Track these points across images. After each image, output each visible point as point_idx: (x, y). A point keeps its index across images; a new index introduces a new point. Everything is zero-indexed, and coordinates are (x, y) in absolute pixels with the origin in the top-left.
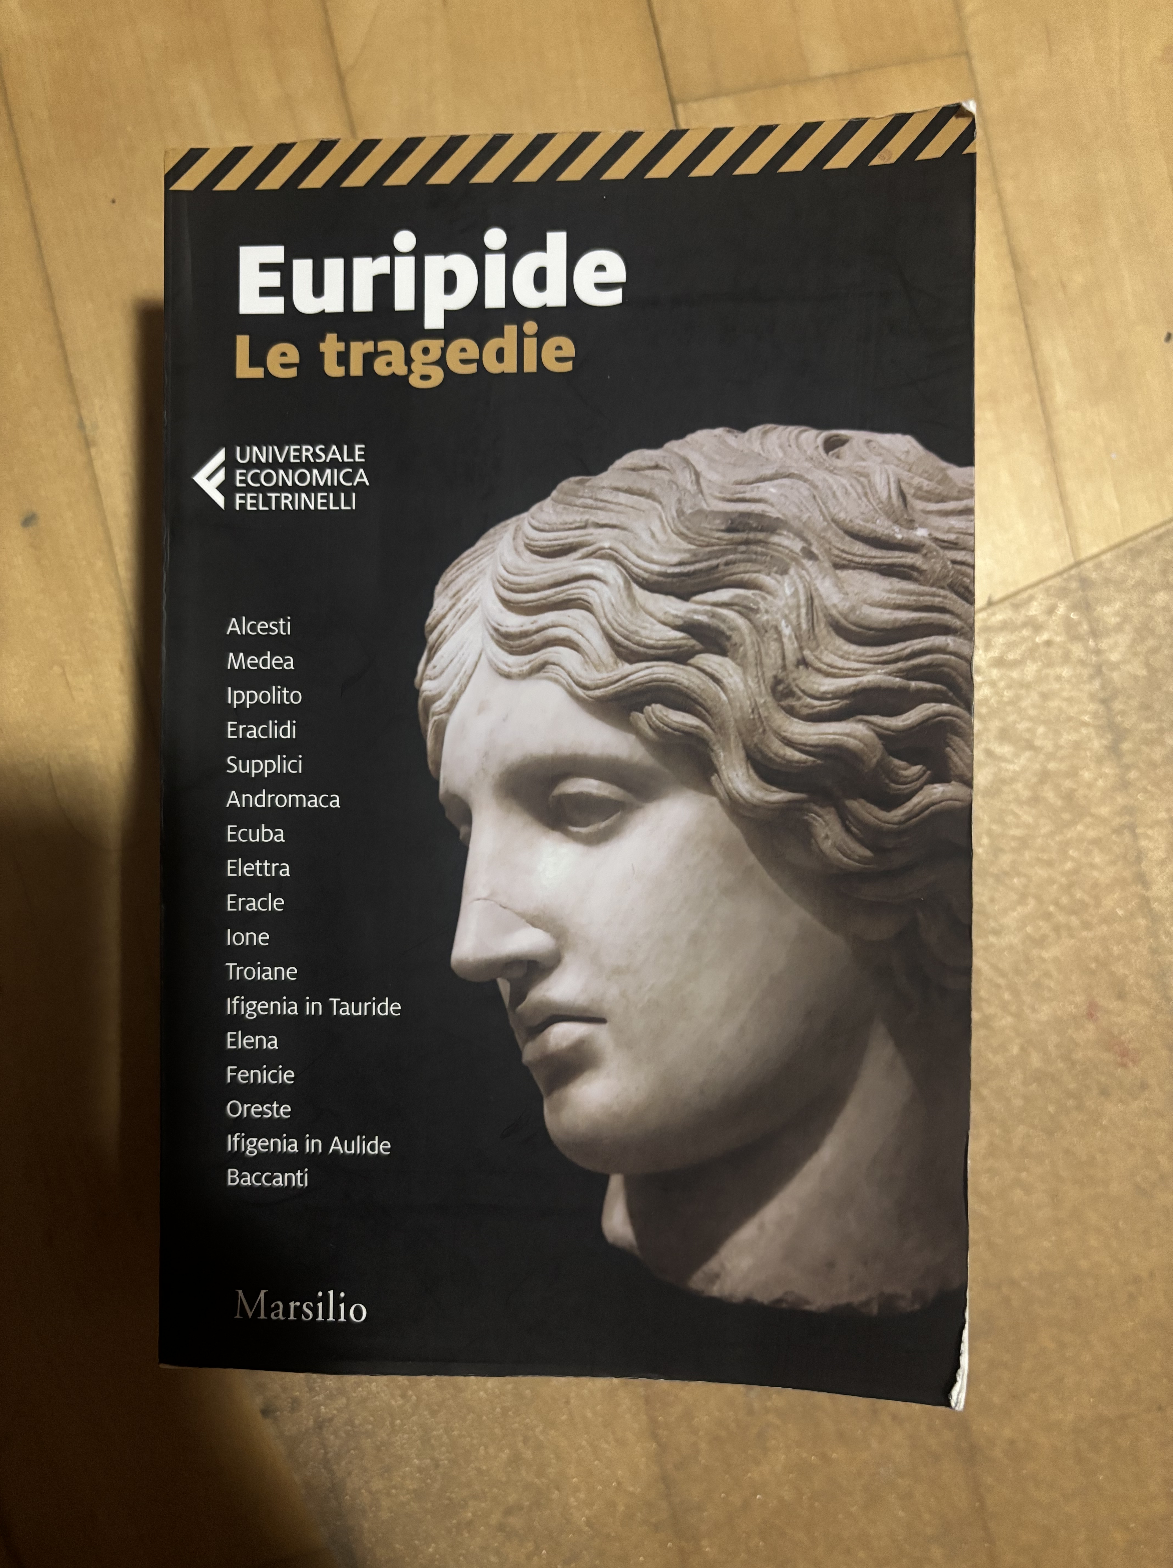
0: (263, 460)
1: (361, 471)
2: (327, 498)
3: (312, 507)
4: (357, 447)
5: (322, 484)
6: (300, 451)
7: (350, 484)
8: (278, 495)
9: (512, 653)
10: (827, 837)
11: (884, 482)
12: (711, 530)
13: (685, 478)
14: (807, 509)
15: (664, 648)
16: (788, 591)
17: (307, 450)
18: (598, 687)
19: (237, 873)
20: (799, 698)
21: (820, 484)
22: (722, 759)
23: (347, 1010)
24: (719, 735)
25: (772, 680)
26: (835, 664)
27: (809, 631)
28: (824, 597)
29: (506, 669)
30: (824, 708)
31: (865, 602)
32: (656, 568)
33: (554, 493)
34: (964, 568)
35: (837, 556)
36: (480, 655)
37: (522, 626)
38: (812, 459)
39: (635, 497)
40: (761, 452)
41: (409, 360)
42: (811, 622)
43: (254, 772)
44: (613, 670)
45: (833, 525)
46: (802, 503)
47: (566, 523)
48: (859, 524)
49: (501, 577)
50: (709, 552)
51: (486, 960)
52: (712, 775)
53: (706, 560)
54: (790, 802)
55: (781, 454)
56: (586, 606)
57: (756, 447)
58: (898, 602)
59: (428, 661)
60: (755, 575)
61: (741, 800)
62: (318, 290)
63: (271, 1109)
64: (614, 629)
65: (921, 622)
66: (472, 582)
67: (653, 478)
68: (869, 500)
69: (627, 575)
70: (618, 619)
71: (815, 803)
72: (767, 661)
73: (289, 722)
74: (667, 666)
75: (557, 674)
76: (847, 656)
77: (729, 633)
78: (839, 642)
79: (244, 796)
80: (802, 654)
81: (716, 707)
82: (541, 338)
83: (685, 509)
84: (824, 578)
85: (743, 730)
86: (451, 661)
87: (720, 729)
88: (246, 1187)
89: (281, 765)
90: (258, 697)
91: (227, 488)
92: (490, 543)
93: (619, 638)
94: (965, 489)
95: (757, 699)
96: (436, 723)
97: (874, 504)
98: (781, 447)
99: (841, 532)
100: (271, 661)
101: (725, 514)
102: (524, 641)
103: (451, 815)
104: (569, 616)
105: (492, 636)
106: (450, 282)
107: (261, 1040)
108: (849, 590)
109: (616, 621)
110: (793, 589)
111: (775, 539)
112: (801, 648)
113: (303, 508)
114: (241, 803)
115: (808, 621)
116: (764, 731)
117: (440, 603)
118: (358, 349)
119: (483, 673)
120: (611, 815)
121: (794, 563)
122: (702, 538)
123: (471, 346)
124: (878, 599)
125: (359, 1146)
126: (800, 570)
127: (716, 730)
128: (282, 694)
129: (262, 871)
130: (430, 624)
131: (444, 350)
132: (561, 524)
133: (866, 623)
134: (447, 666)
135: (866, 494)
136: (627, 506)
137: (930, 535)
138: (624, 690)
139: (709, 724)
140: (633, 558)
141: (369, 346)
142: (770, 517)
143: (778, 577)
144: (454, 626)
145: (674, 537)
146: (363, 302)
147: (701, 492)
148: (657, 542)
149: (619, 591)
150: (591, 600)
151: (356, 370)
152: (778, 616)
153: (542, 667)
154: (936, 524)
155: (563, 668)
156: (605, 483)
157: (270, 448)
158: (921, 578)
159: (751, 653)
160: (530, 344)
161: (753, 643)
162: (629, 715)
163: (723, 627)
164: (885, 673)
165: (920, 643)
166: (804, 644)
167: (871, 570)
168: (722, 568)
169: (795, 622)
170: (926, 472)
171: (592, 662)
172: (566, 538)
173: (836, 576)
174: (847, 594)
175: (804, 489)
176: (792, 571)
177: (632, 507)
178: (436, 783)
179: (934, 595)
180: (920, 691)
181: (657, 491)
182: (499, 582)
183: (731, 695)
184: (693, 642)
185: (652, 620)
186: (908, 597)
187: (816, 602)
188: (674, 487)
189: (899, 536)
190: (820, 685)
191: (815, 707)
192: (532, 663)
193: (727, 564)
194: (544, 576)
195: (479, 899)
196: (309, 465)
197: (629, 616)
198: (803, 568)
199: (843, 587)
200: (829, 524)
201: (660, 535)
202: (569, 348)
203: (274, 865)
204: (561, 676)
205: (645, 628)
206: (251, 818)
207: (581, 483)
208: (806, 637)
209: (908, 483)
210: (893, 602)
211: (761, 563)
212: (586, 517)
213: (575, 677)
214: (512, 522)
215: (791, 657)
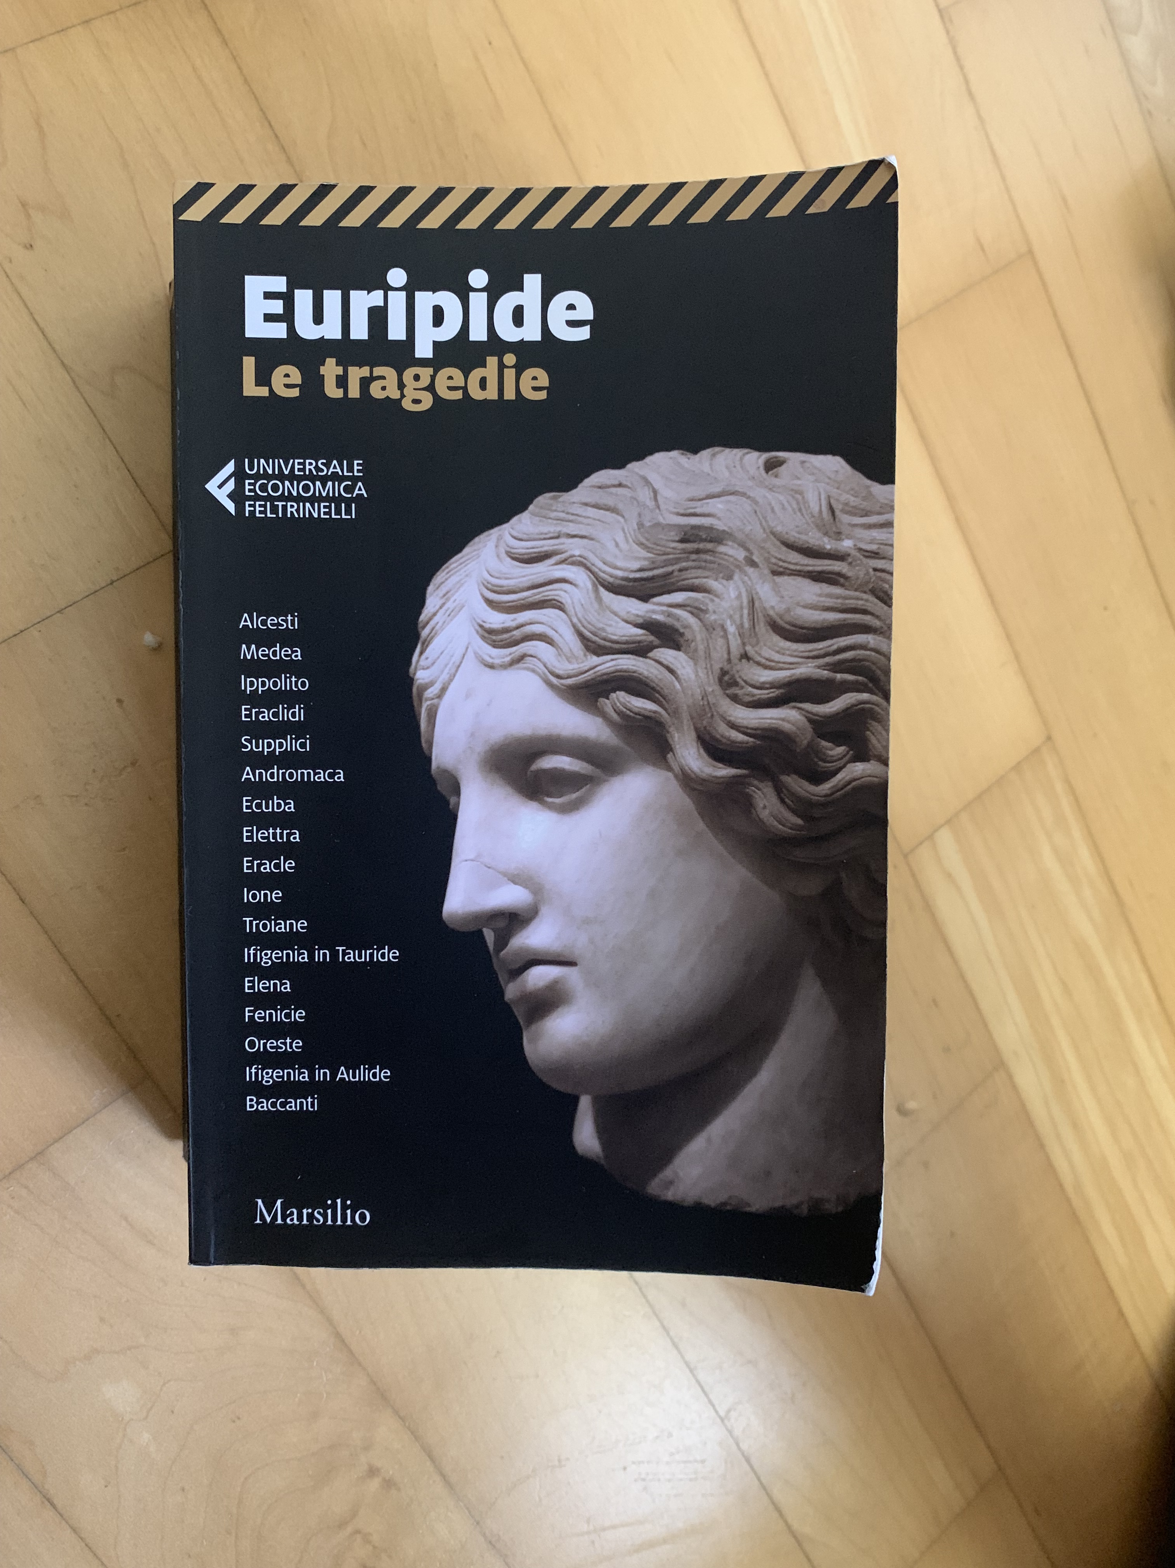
0: (270, 472)
1: (360, 484)
2: (330, 507)
3: (316, 515)
4: (356, 462)
5: (324, 494)
6: (304, 464)
7: (350, 496)
8: (284, 503)
9: (494, 647)
10: (765, 807)
11: (816, 498)
12: (667, 540)
13: (644, 495)
14: (750, 523)
15: (627, 643)
16: (733, 594)
17: (310, 464)
18: (569, 677)
19: (252, 839)
20: (742, 688)
21: (760, 500)
22: (676, 739)
23: (352, 956)
24: (674, 719)
25: (719, 671)
26: (773, 658)
27: (750, 629)
28: (763, 599)
29: (490, 661)
30: (763, 696)
31: (798, 604)
32: (620, 573)
33: (531, 507)
34: (883, 575)
35: (775, 564)
36: (467, 648)
37: (503, 623)
38: (754, 478)
39: (602, 511)
40: (710, 472)
41: (401, 386)
42: (752, 622)
43: (266, 750)
44: (583, 662)
45: (772, 537)
46: (745, 517)
47: (542, 534)
48: (794, 536)
49: (486, 580)
50: (665, 561)
51: (473, 913)
52: (668, 753)
53: (662, 567)
54: (734, 777)
55: (727, 474)
56: (559, 606)
57: (706, 468)
58: (827, 604)
59: (421, 653)
60: (704, 580)
61: (693, 776)
62: (318, 319)
63: (285, 1044)
64: (583, 626)
65: (846, 622)
66: (460, 584)
67: (617, 495)
68: (802, 515)
69: (594, 579)
70: (587, 618)
71: (754, 777)
72: (715, 655)
73: (297, 706)
74: (629, 659)
75: (534, 665)
76: (782, 651)
77: (682, 630)
78: (776, 638)
79: (257, 771)
80: (744, 649)
81: (671, 694)
82: (519, 369)
83: (645, 523)
84: (763, 582)
85: (695, 715)
86: (442, 653)
87: (675, 713)
88: (263, 1112)
89: (290, 744)
90: (269, 684)
91: (237, 496)
92: (475, 550)
93: (587, 634)
94: (886, 504)
95: (706, 688)
96: (429, 707)
97: (808, 519)
98: (727, 467)
99: (778, 543)
100: (280, 653)
101: (679, 526)
102: (505, 636)
103: (442, 787)
104: (544, 615)
105: (478, 632)
106: (438, 316)
107: (275, 985)
108: (785, 593)
109: (586, 619)
110: (737, 593)
111: (722, 549)
112: (744, 644)
113: (307, 516)
114: (255, 778)
115: (750, 620)
116: (712, 716)
117: (432, 603)
118: (356, 374)
119: (470, 665)
120: (581, 788)
121: (738, 570)
122: (659, 548)
123: (456, 373)
124: (810, 602)
125: (363, 1074)
126: (743, 576)
127: (671, 714)
128: (291, 682)
129: (275, 837)
130: (422, 621)
131: (433, 378)
132: (538, 534)
133: (799, 623)
134: (438, 658)
135: (800, 510)
136: (594, 519)
137: (855, 545)
138: (592, 680)
139: (665, 709)
140: (600, 565)
141: (365, 371)
142: (718, 530)
143: (724, 582)
144: (444, 622)
145: (635, 546)
146: (360, 331)
147: (658, 507)
148: (621, 551)
149: (588, 593)
150: (563, 601)
151: (354, 392)
152: (724, 616)
153: (522, 658)
154: (859, 536)
155: (539, 660)
156: (576, 499)
157: (276, 460)
158: (847, 584)
159: (701, 647)
160: (509, 374)
161: (703, 640)
162: (597, 701)
163: (677, 625)
164: (815, 666)
165: (845, 640)
166: (746, 640)
167: (804, 576)
168: (676, 573)
169: (738, 622)
170: (852, 489)
171: (565, 655)
172: (541, 547)
173: (774, 580)
174: (783, 597)
175: (747, 505)
176: (736, 577)
177: (599, 520)
178: (429, 760)
179: (858, 599)
180: (844, 682)
181: (620, 506)
182: (483, 584)
183: (685, 684)
184: (651, 638)
185: (616, 618)
186: (835, 600)
187: (757, 604)
188: (635, 502)
189: (828, 547)
190: (759, 676)
191: (753, 696)
192: (513, 655)
193: (680, 570)
194: (523, 579)
195: (466, 861)
196: (313, 478)
197: (596, 614)
198: (746, 574)
199: (779, 591)
200: (767, 536)
201: (623, 545)
202: (543, 379)
203: (285, 832)
204: (538, 667)
205: (610, 626)
206: (263, 791)
207: (554, 498)
208: (748, 635)
209: (837, 500)
210: (822, 604)
211: (710, 570)
212: (558, 529)
213: (550, 667)
214: (495, 532)
215: (736, 651)
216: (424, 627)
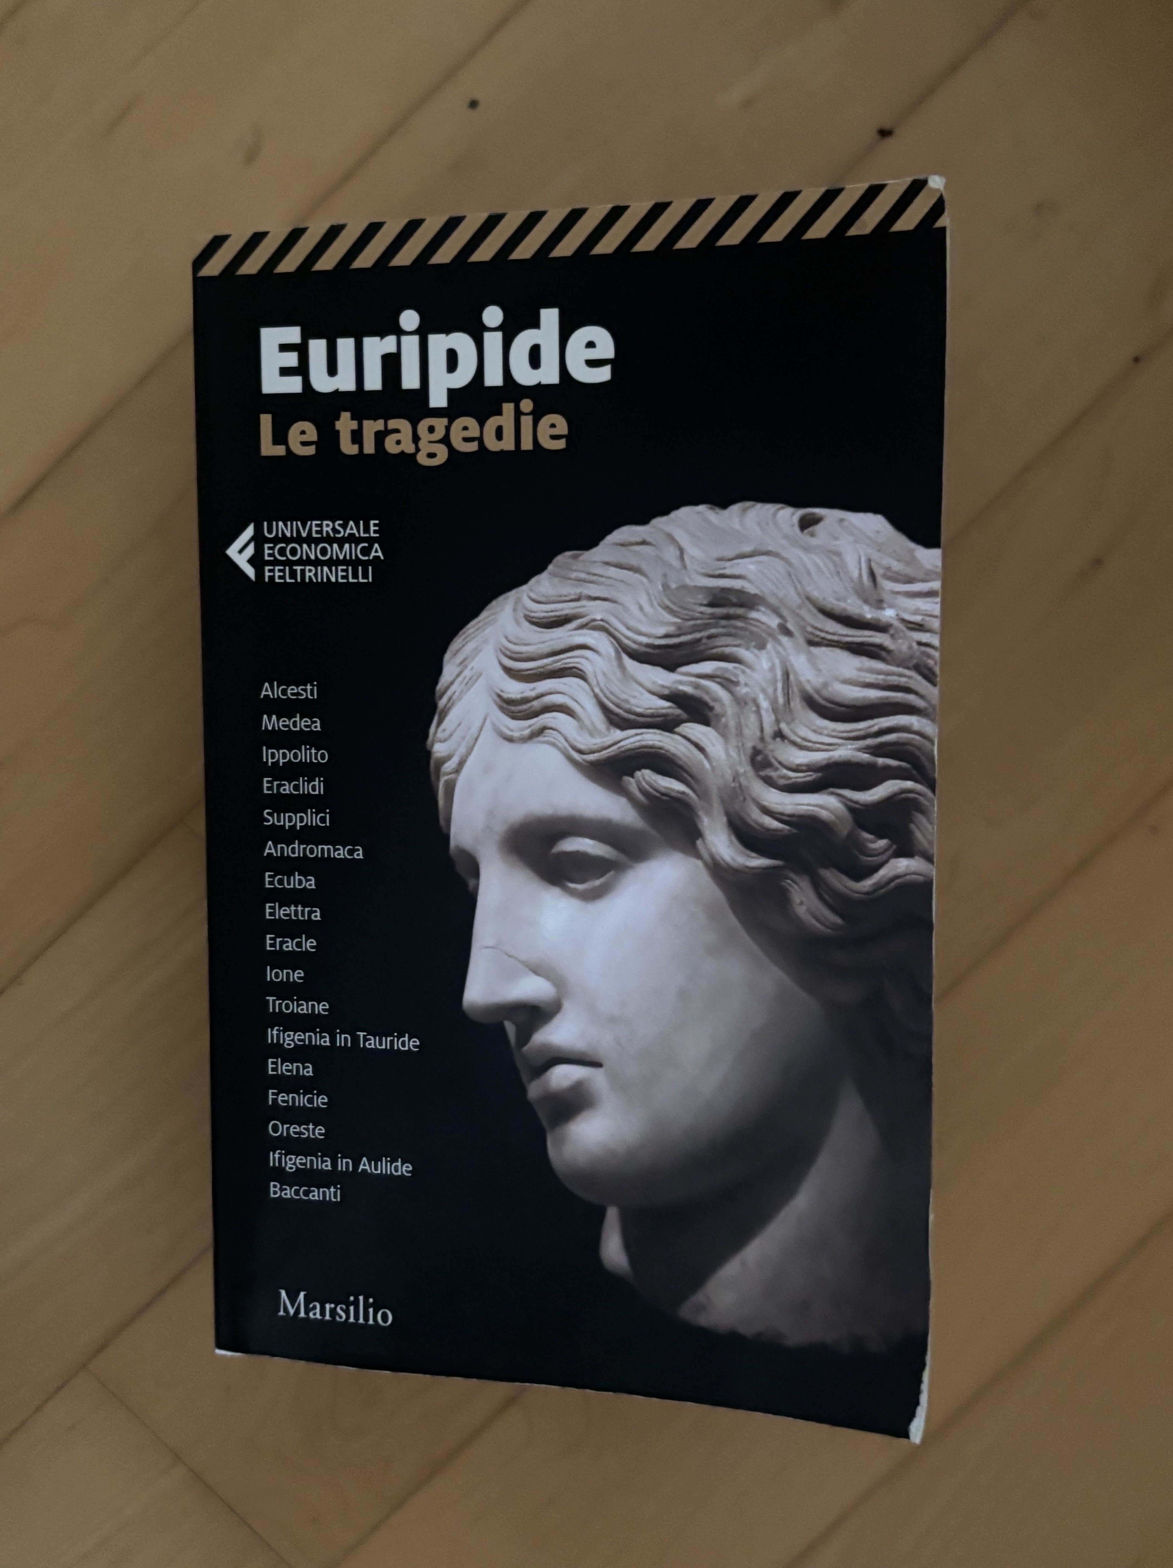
0: (288, 535)
1: (376, 545)
2: (346, 571)
3: (333, 579)
4: (372, 522)
5: (341, 557)
6: (320, 526)
7: (366, 558)
8: (303, 567)
9: (514, 718)
10: (802, 903)
11: (855, 561)
12: (695, 604)
13: (670, 555)
14: (784, 587)
15: (652, 716)
16: (766, 665)
17: (328, 525)
18: (592, 752)
19: (275, 916)
20: (776, 769)
21: (796, 562)
22: (704, 824)
23: (373, 1043)
24: (703, 801)
25: (751, 750)
26: (810, 738)
27: (785, 704)
28: (799, 673)
29: (509, 733)
30: (799, 780)
31: (836, 679)
32: (644, 640)
33: (551, 567)
34: (928, 650)
35: (812, 633)
36: (485, 720)
37: (522, 693)
38: (788, 537)
39: (625, 571)
40: (741, 529)
41: (416, 439)
42: (786, 697)
43: (287, 824)
44: (606, 736)
45: (807, 602)
46: (778, 580)
47: (562, 596)
48: (832, 603)
49: (503, 646)
50: (695, 625)
51: (494, 1004)
52: (697, 839)
53: (690, 633)
54: (769, 868)
55: (758, 531)
56: (580, 674)
57: (736, 525)
58: (867, 680)
59: (438, 725)
60: (735, 649)
61: (724, 865)
62: (332, 369)
63: (308, 1130)
64: (606, 697)
65: (888, 701)
66: (477, 651)
67: (641, 553)
68: (841, 579)
69: (618, 647)
70: (610, 687)
71: (788, 868)
72: (746, 732)
73: (317, 779)
74: (654, 733)
75: (555, 739)
76: (819, 731)
77: (712, 704)
78: (814, 716)
79: (279, 846)
80: (778, 726)
81: (697, 777)
82: (537, 415)
83: (670, 584)
84: (799, 653)
85: (725, 797)
86: (460, 725)
87: (704, 795)
88: (287, 1199)
89: (311, 819)
90: (290, 756)
91: (256, 561)
92: (493, 614)
93: (611, 706)
94: (932, 571)
95: (737, 768)
96: (446, 783)
97: (846, 583)
98: (759, 524)
99: (815, 611)
100: (301, 723)
101: (707, 588)
102: (524, 707)
103: (461, 868)
104: (566, 684)
105: (495, 702)
106: (452, 360)
107: (298, 1068)
108: (821, 667)
109: (608, 689)
110: (770, 664)
111: (754, 615)
112: (778, 721)
113: (325, 580)
114: (277, 853)
115: (784, 695)
116: (745, 799)
117: (449, 670)
118: (371, 427)
119: (488, 736)
120: (605, 875)
121: (770, 639)
122: (685, 612)
123: (472, 423)
124: (848, 677)
125: (385, 1167)
126: (776, 646)
127: (700, 797)
128: (311, 753)
129: (296, 914)
130: (440, 689)
132: (556, 596)
133: (838, 699)
134: (456, 729)
135: (838, 574)
136: (616, 580)
137: (897, 615)
138: (616, 755)
139: (695, 791)
140: (622, 630)
141: (379, 425)
142: (749, 594)
143: (756, 651)
144: (462, 692)
145: (660, 610)
146: (374, 381)
147: (685, 567)
148: (646, 615)
149: (612, 661)
150: (584, 669)
151: (369, 448)
153: (542, 730)
154: (902, 605)
155: (559, 733)
156: (598, 558)
157: (295, 523)
158: (888, 658)
159: (732, 724)
160: (527, 422)
161: (734, 715)
162: (620, 780)
163: (706, 698)
164: (855, 749)
165: (889, 720)
166: (779, 717)
167: (842, 648)
168: (704, 641)
169: (772, 696)
170: (894, 553)
171: (586, 728)
172: (563, 610)
173: (810, 653)
174: (819, 671)
175: (780, 567)
176: (769, 646)
177: (621, 581)
178: (447, 838)
179: (900, 675)
180: (887, 768)
181: (644, 566)
182: (501, 651)
183: (714, 766)
184: (678, 711)
185: (640, 689)
186: (878, 675)
187: (792, 677)
188: (660, 562)
189: (869, 617)
190: (795, 757)
191: (789, 778)
192: (532, 728)
193: (710, 637)
194: (540, 646)
195: (488, 946)
196: (330, 540)
197: (619, 684)
198: (780, 644)
199: (816, 663)
200: (803, 602)
201: (648, 609)
202: (562, 425)
203: (307, 909)
204: (559, 741)
205: (635, 697)
206: (286, 866)
207: (575, 557)
208: (782, 712)
209: (878, 563)
210: (862, 680)
211: (741, 638)
212: (578, 591)
213: (571, 740)
214: (512, 595)
215: (769, 730)
216: (441, 697)
